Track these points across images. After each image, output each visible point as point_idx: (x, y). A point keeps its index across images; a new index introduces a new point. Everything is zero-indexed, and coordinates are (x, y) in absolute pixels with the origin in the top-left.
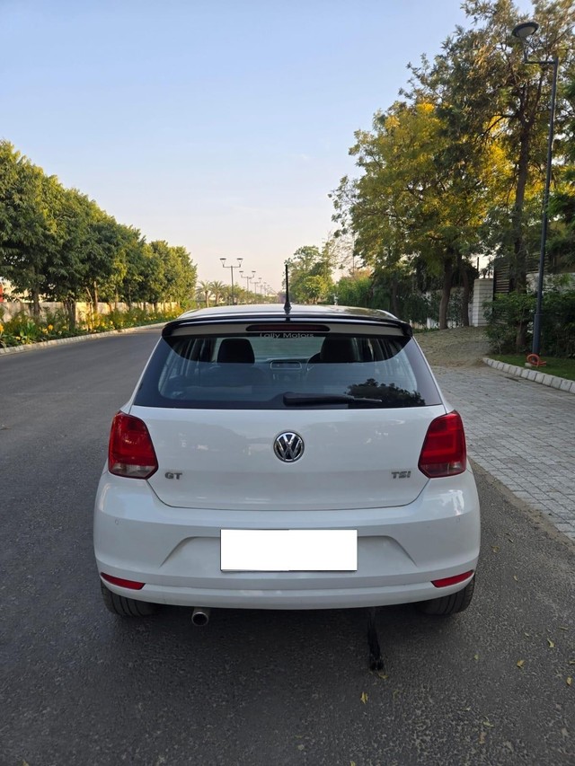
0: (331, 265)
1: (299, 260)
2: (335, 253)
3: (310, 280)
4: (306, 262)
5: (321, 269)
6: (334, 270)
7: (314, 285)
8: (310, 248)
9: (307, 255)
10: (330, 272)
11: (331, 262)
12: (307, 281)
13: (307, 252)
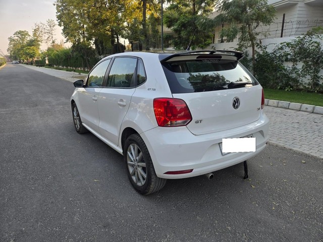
0: (39, 41)
1: (17, 38)
2: (41, 35)
3: (29, 49)
4: (23, 39)
5: (33, 43)
6: (41, 44)
7: (32, 51)
8: (23, 32)
9: (22, 35)
10: (39, 45)
11: (39, 39)
12: (27, 49)
13: (22, 34)
